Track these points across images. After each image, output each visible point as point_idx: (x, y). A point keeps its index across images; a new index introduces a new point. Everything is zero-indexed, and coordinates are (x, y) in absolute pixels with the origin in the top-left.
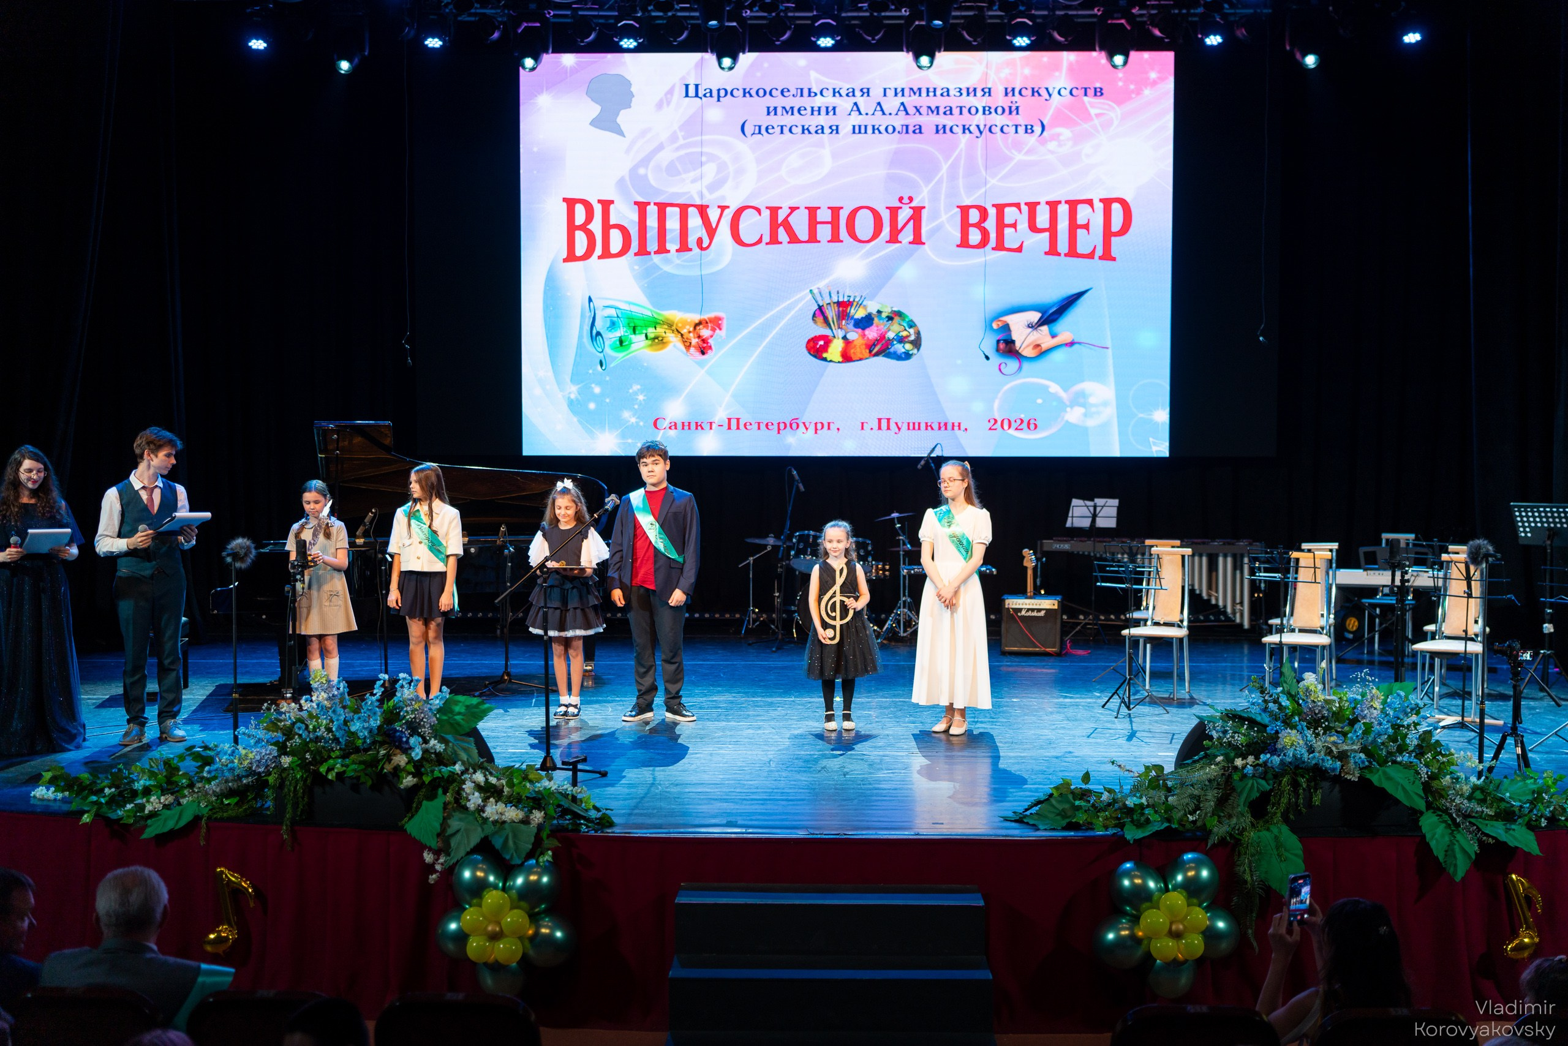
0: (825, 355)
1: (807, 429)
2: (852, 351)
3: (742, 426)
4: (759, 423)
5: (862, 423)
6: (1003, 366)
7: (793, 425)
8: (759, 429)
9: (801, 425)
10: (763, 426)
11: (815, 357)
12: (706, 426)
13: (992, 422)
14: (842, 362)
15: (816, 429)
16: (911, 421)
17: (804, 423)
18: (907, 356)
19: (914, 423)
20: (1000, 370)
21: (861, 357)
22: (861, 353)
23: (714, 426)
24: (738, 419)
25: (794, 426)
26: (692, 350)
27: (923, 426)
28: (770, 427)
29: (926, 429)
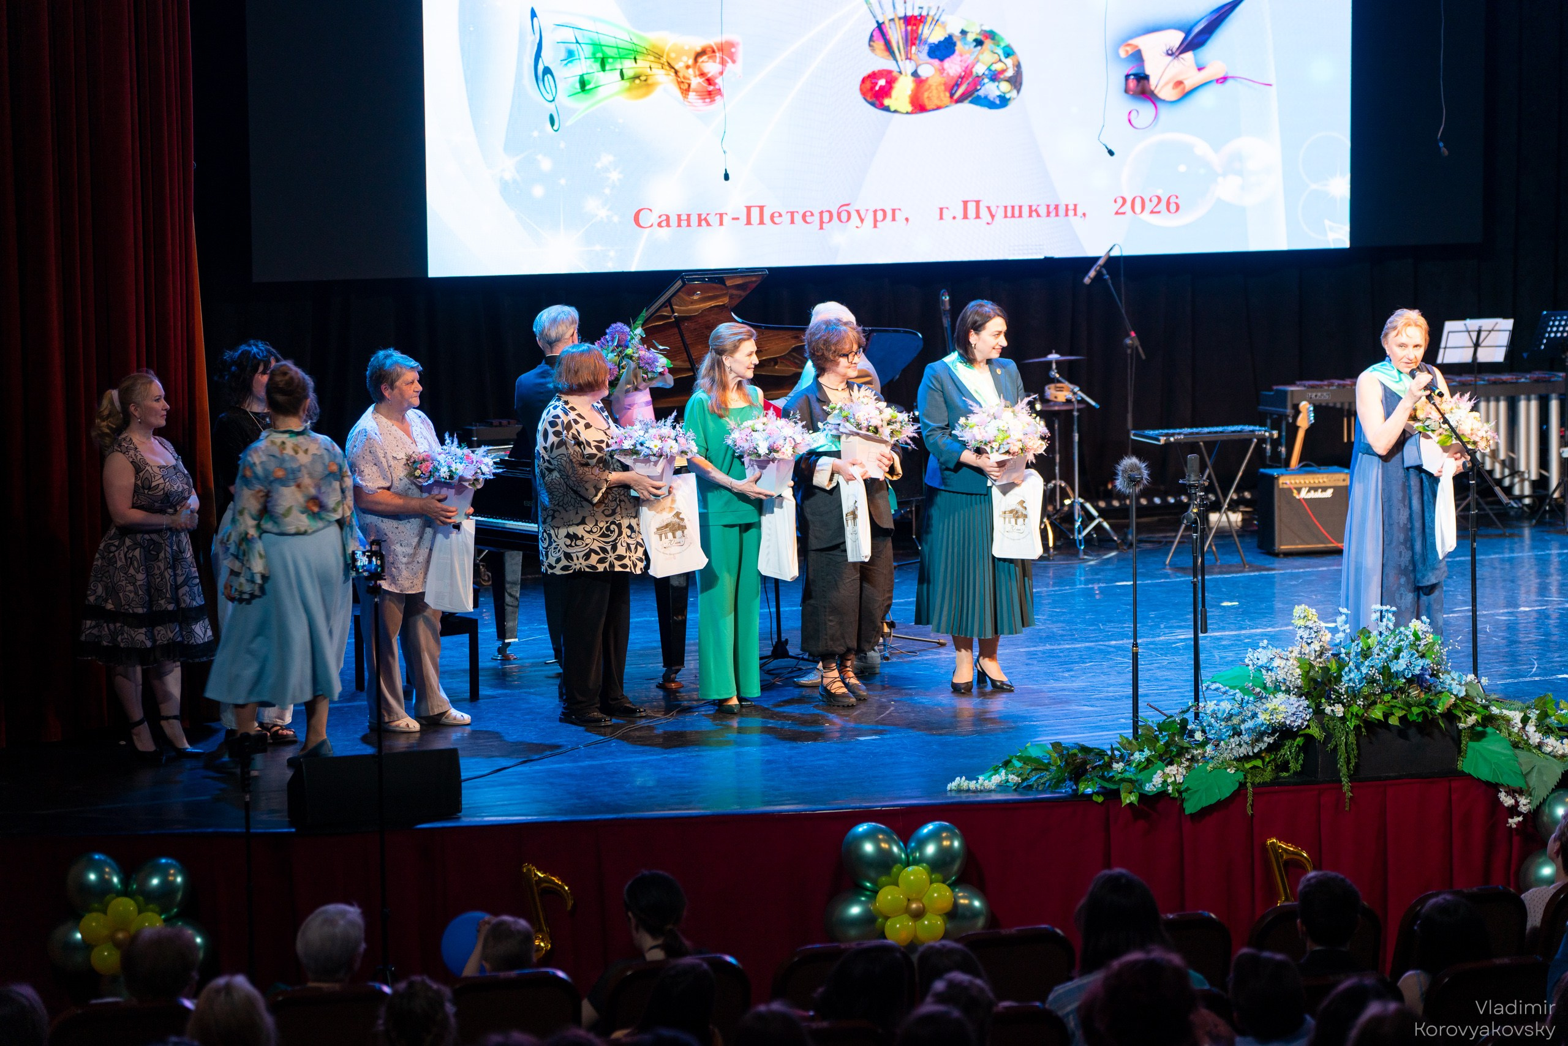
0: (887, 102)
1: (862, 220)
2: (926, 95)
3: (767, 219)
4: (792, 213)
5: (941, 209)
6: (1134, 114)
7: (842, 214)
8: (792, 222)
9: (854, 215)
10: (798, 218)
11: (873, 104)
12: (714, 220)
13: (1120, 201)
14: (912, 113)
15: (876, 221)
16: (1009, 204)
17: (858, 211)
18: (1004, 101)
19: (1013, 207)
20: (1130, 121)
21: (939, 104)
22: (939, 98)
23: (725, 218)
24: (761, 208)
25: (844, 216)
26: (692, 95)
27: (1025, 211)
28: (808, 219)
29: (1030, 216)
